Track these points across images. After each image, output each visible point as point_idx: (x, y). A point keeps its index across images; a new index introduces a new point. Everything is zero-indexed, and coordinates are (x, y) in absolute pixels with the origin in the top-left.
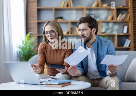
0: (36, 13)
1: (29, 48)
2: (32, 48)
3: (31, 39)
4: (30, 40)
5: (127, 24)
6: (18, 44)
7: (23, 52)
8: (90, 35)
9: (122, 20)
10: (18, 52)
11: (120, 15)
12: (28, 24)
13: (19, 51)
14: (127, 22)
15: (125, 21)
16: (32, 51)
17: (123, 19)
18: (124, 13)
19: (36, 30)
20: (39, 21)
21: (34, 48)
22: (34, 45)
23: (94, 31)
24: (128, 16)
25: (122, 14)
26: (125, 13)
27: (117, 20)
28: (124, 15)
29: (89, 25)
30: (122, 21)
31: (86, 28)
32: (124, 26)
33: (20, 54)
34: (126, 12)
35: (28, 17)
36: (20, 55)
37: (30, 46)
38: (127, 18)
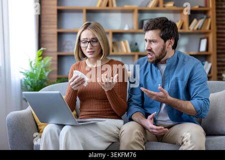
0: (56, 16)
1: (41, 75)
2: (47, 74)
3: (45, 59)
4: (42, 61)
5: (207, 36)
6: (22, 68)
7: (31, 82)
8: (162, 51)
9: (198, 29)
10: (23, 80)
11: (195, 21)
12: (42, 35)
13: (25, 80)
14: (206, 33)
15: (202, 31)
16: (45, 81)
17: (200, 28)
18: (201, 19)
19: (56, 44)
20: (60, 30)
21: (49, 75)
22: (50, 70)
23: (169, 43)
24: (207, 23)
25: (198, 20)
26: (203, 18)
27: (189, 29)
28: (201, 22)
29: (161, 35)
30: (197, 31)
31: (155, 39)
32: (201, 39)
33: (25, 84)
34: (205, 17)
35: (42, 23)
36: (26, 87)
37: (42, 72)
38: (206, 25)
